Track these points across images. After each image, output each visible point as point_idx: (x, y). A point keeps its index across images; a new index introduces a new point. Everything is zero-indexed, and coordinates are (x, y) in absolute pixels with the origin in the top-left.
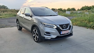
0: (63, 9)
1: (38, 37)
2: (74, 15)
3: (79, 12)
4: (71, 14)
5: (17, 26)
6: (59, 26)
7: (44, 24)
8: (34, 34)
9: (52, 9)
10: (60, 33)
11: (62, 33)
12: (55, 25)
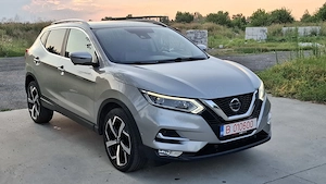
0: (231, 16)
1: (128, 151)
2: (282, 45)
3: (309, 29)
4: (268, 40)
5: (30, 106)
6: (212, 104)
7: (154, 99)
8: (113, 138)
9: (179, 14)
10: (217, 131)
11: (224, 133)
12: (197, 100)
